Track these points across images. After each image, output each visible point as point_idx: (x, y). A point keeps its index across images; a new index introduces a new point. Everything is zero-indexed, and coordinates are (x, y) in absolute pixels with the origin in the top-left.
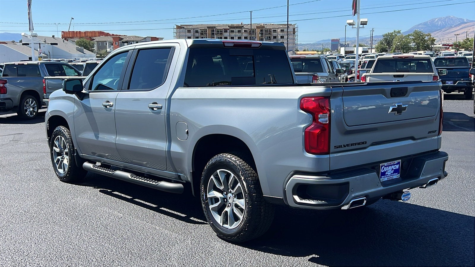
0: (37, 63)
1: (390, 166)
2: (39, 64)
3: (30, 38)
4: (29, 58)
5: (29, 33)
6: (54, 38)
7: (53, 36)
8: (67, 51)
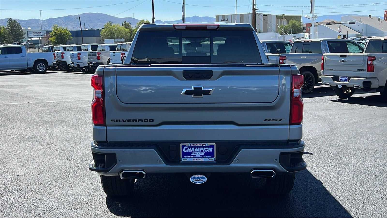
0: (319, 41)
1: (198, 147)
2: (322, 41)
3: (312, 19)
4: (343, 36)
5: (311, 15)
6: (370, 17)
7: (370, 16)
8: (380, 29)
